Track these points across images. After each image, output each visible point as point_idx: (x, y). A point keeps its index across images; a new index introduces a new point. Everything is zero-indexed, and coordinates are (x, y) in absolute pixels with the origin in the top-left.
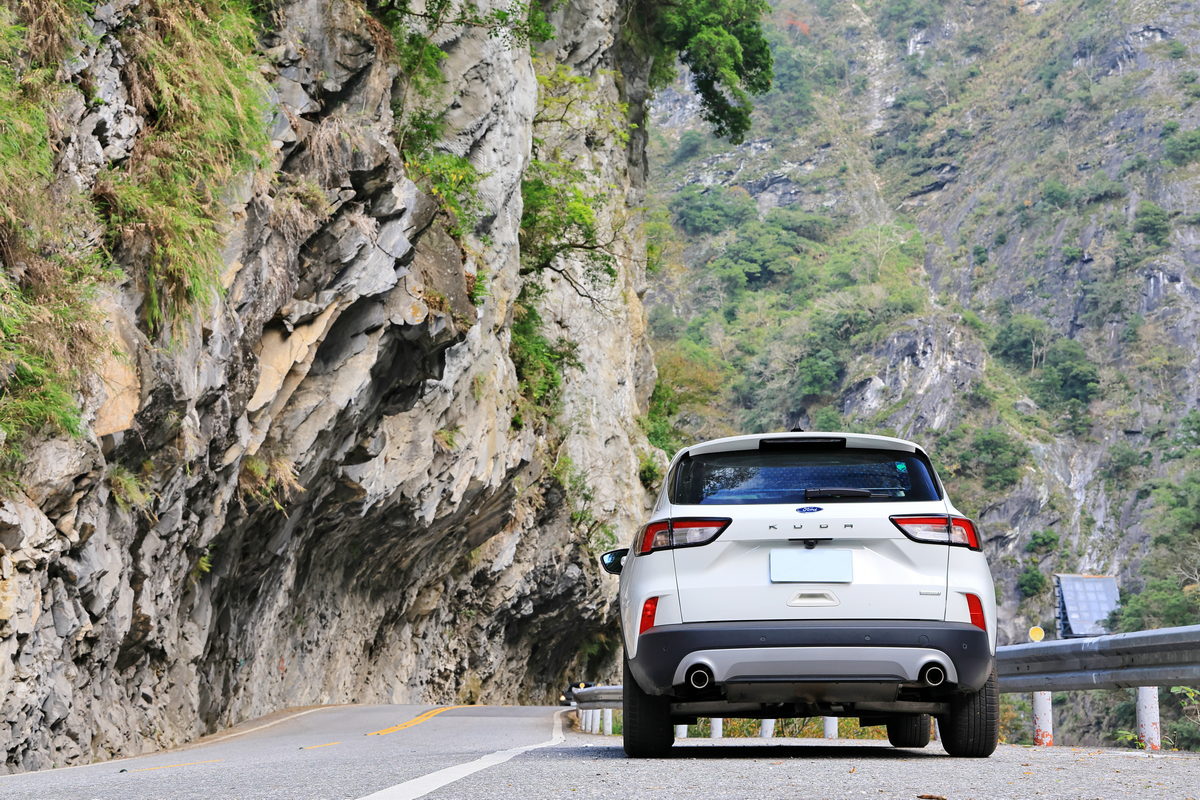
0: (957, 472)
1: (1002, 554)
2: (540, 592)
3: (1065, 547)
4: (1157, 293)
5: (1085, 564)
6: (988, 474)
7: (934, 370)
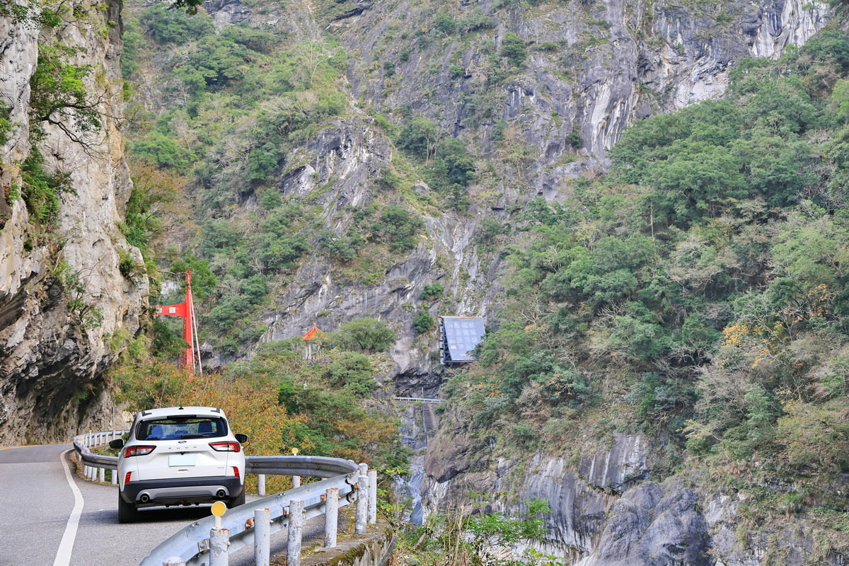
0: (370, 239)
1: (402, 302)
2: (44, 360)
3: (448, 296)
4: (516, 104)
5: (462, 308)
6: (392, 241)
7: (353, 161)
